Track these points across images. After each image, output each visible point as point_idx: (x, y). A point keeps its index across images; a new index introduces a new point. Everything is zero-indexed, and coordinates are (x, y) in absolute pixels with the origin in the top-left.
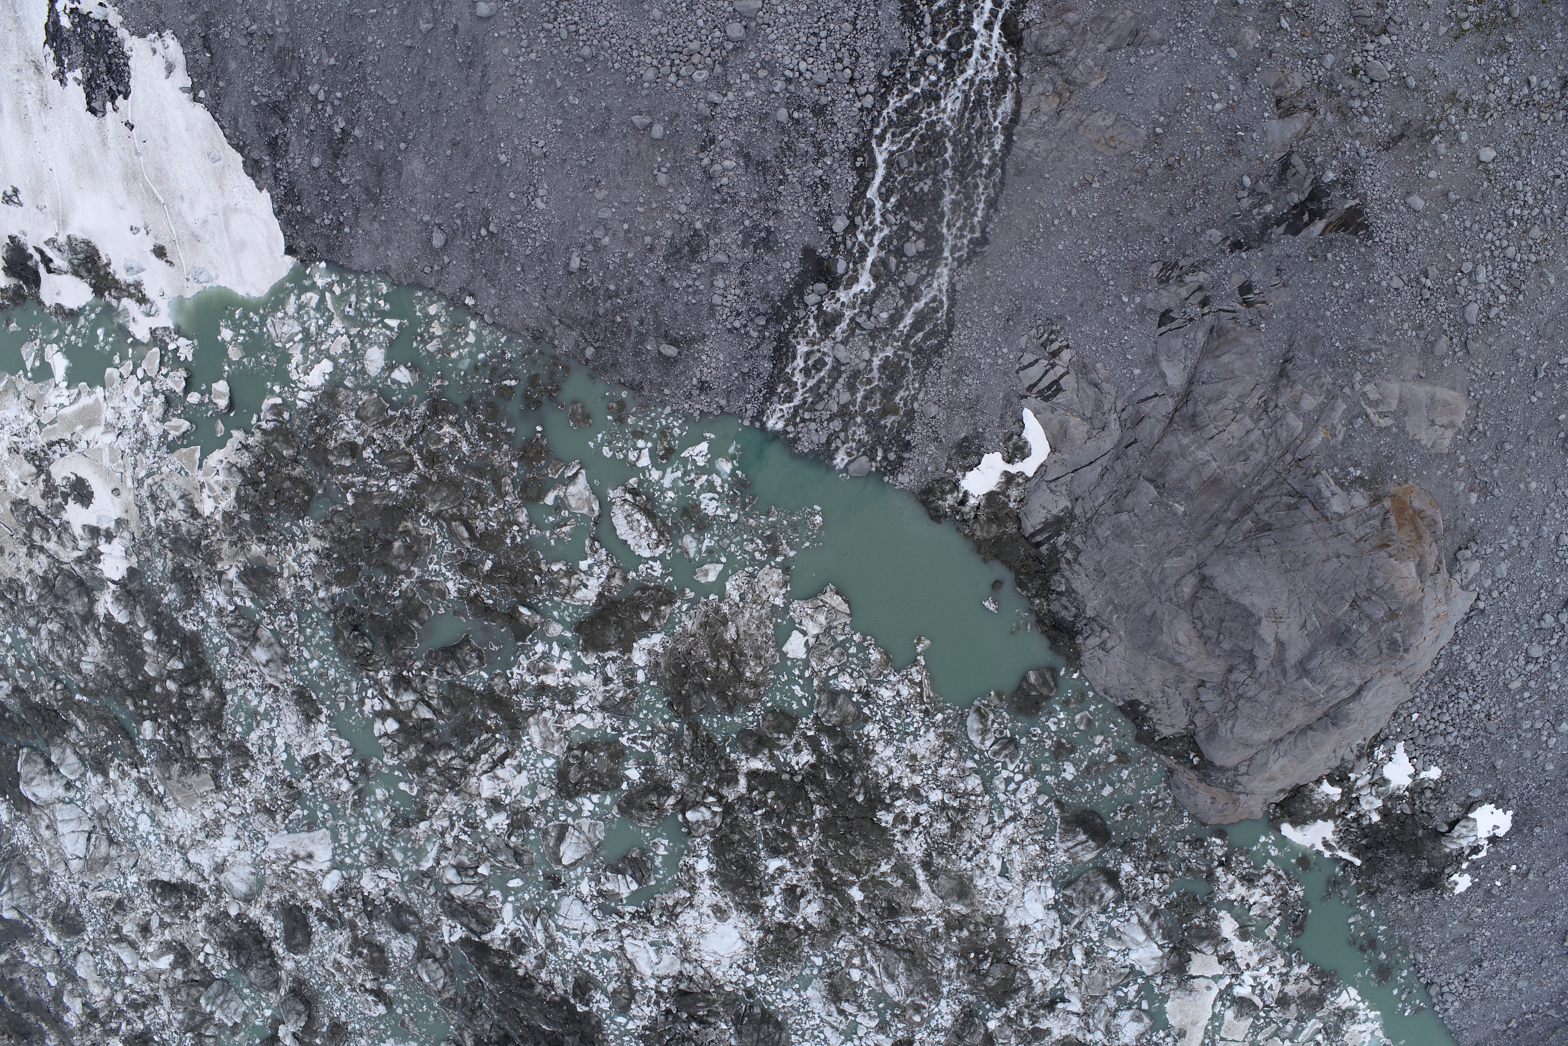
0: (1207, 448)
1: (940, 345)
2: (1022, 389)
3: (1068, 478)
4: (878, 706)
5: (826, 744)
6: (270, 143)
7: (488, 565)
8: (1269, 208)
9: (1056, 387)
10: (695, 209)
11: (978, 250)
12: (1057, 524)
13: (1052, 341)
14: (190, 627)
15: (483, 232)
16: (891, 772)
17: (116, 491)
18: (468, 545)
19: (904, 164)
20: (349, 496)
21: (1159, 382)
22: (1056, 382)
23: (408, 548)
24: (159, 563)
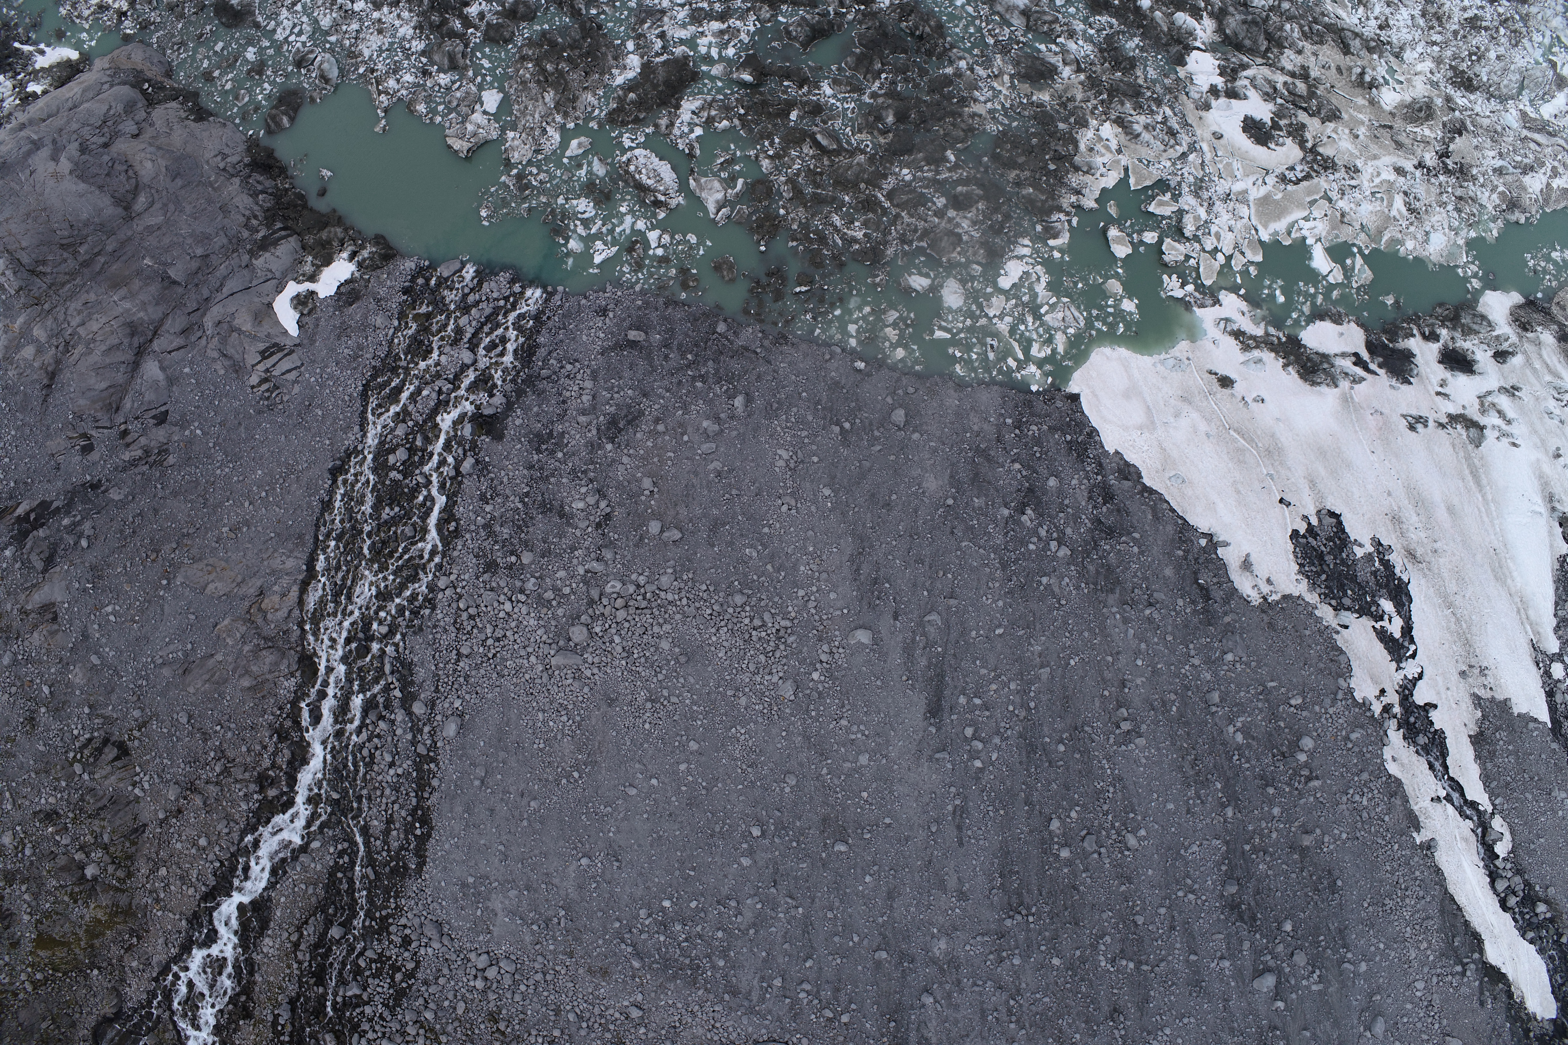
0: (121, 310)
1: (374, 377)
2: (299, 351)
3: (254, 283)
4: (414, 66)
5: (457, 25)
6: (1112, 498)
7: (793, 116)
8: (66, 522)
9: (265, 355)
10: (613, 461)
11: (338, 463)
12: (265, 245)
13: (267, 390)
14: (1104, 19)
15: (847, 425)
16: (399, 16)
17: (1218, 136)
18: (815, 129)
19: (409, 531)
20: (952, 158)
21: (166, 363)
22: (264, 358)
23: (879, 118)
24: (1152, 73)
